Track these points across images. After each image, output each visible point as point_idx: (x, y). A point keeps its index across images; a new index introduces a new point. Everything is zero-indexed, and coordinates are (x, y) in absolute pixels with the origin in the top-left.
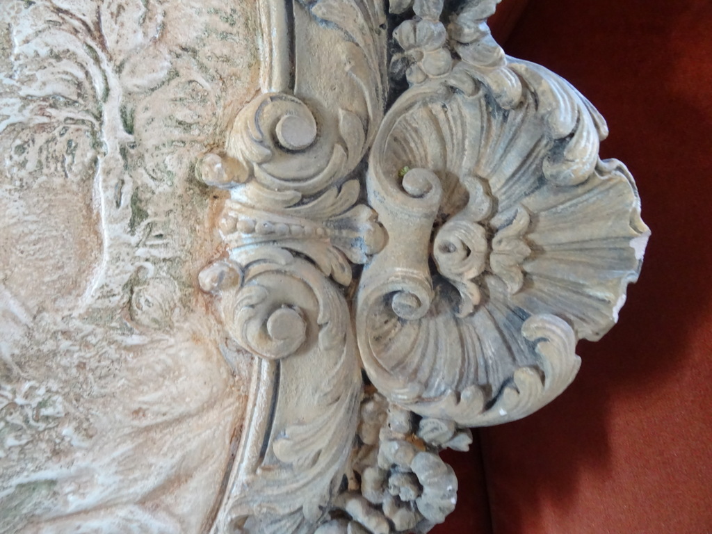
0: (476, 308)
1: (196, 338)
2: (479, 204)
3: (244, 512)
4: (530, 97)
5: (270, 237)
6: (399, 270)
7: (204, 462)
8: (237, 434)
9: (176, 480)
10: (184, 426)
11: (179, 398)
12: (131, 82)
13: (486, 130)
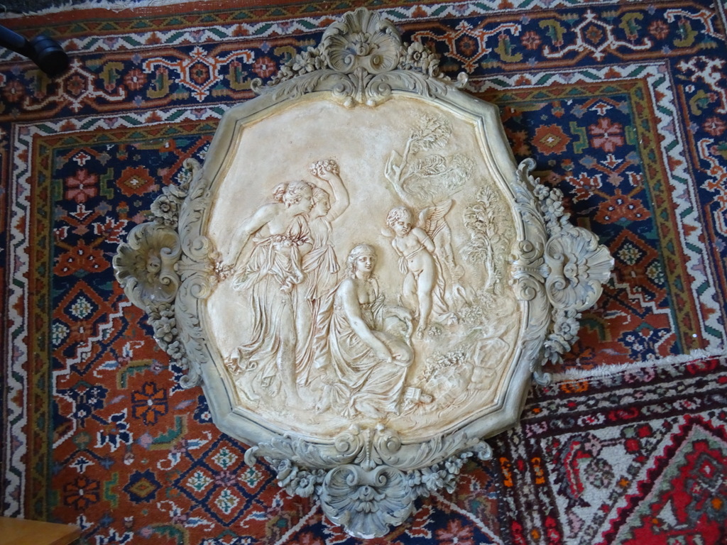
0: (577, 284)
2: (574, 259)
3: (525, 340)
4: (580, 234)
5: (524, 272)
6: (556, 276)
7: (513, 327)
9: (506, 333)
10: (508, 318)
11: (506, 311)
12: (493, 242)
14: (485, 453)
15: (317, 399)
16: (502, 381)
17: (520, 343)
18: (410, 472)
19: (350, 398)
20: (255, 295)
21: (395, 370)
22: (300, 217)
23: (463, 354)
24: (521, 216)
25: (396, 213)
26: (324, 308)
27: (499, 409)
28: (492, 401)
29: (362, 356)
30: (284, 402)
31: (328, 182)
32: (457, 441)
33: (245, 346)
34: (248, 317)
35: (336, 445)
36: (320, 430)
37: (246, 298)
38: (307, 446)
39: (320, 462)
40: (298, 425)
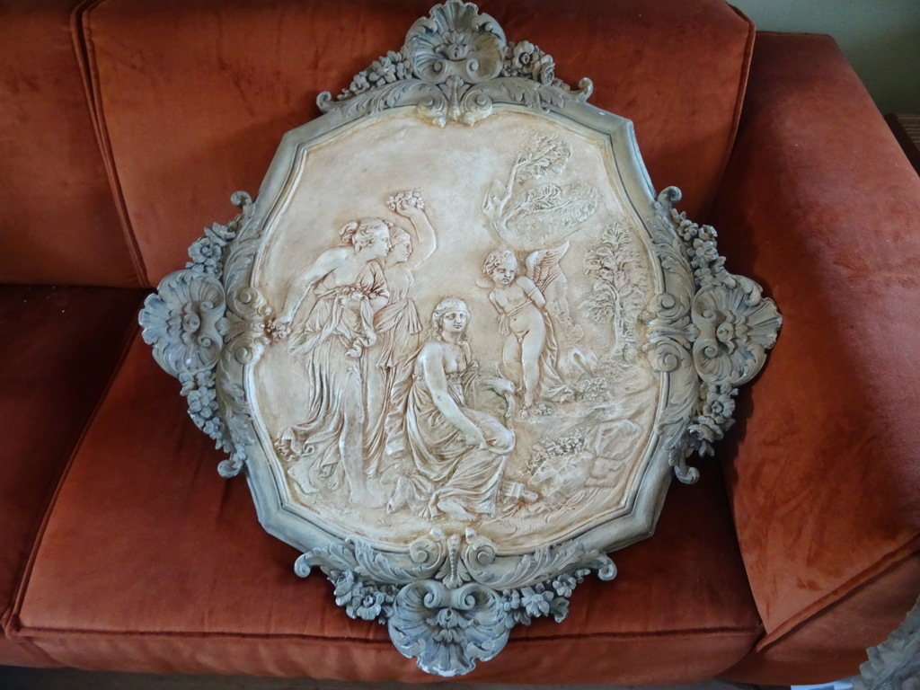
0: (734, 350)
1: (642, 366)
2: (730, 318)
3: (663, 422)
4: (738, 285)
5: (664, 333)
6: (706, 340)
7: (647, 407)
8: (657, 399)
10: (641, 395)
11: (639, 384)
12: (622, 295)
13: (728, 296)
14: (608, 571)
15: (389, 494)
16: (632, 477)
17: (656, 427)
18: (505, 592)
19: (431, 494)
20: (315, 361)
21: (489, 459)
22: (374, 263)
23: (580, 440)
24: (661, 262)
25: (495, 257)
26: (402, 377)
27: (628, 513)
28: (619, 503)
29: (448, 440)
30: (348, 497)
31: (409, 219)
32: (569, 554)
33: (300, 425)
34: (305, 389)
35: (411, 554)
36: (391, 533)
37: (303, 365)
38: (375, 554)
39: (391, 576)
40: (363, 527)
